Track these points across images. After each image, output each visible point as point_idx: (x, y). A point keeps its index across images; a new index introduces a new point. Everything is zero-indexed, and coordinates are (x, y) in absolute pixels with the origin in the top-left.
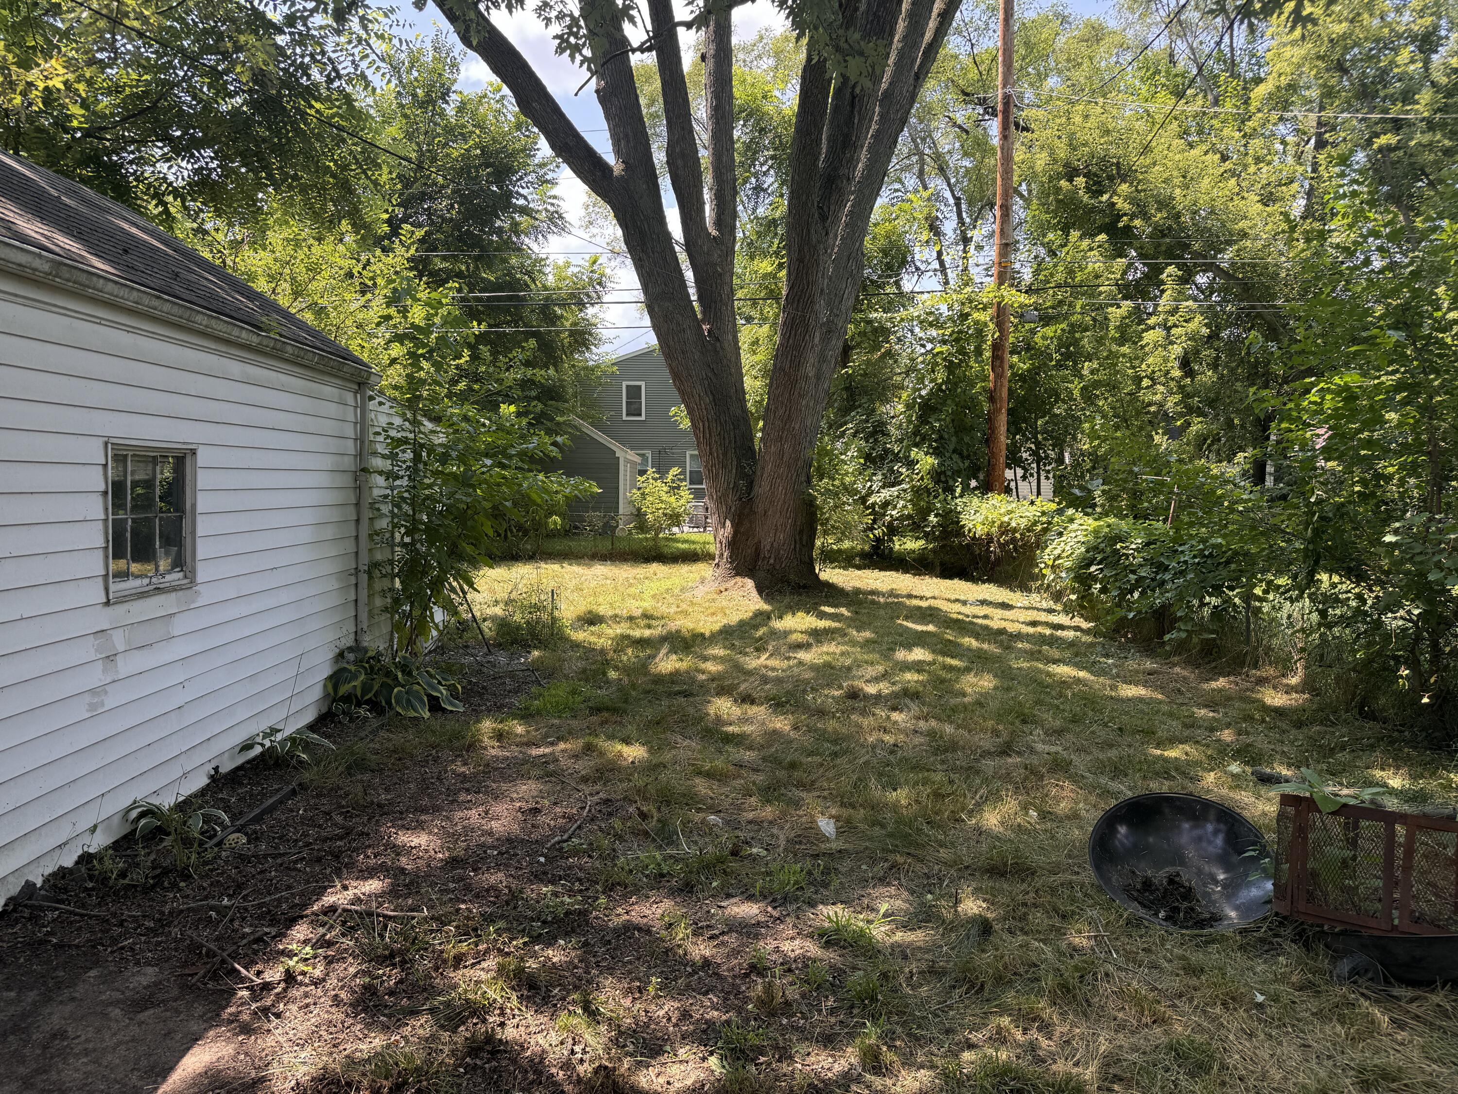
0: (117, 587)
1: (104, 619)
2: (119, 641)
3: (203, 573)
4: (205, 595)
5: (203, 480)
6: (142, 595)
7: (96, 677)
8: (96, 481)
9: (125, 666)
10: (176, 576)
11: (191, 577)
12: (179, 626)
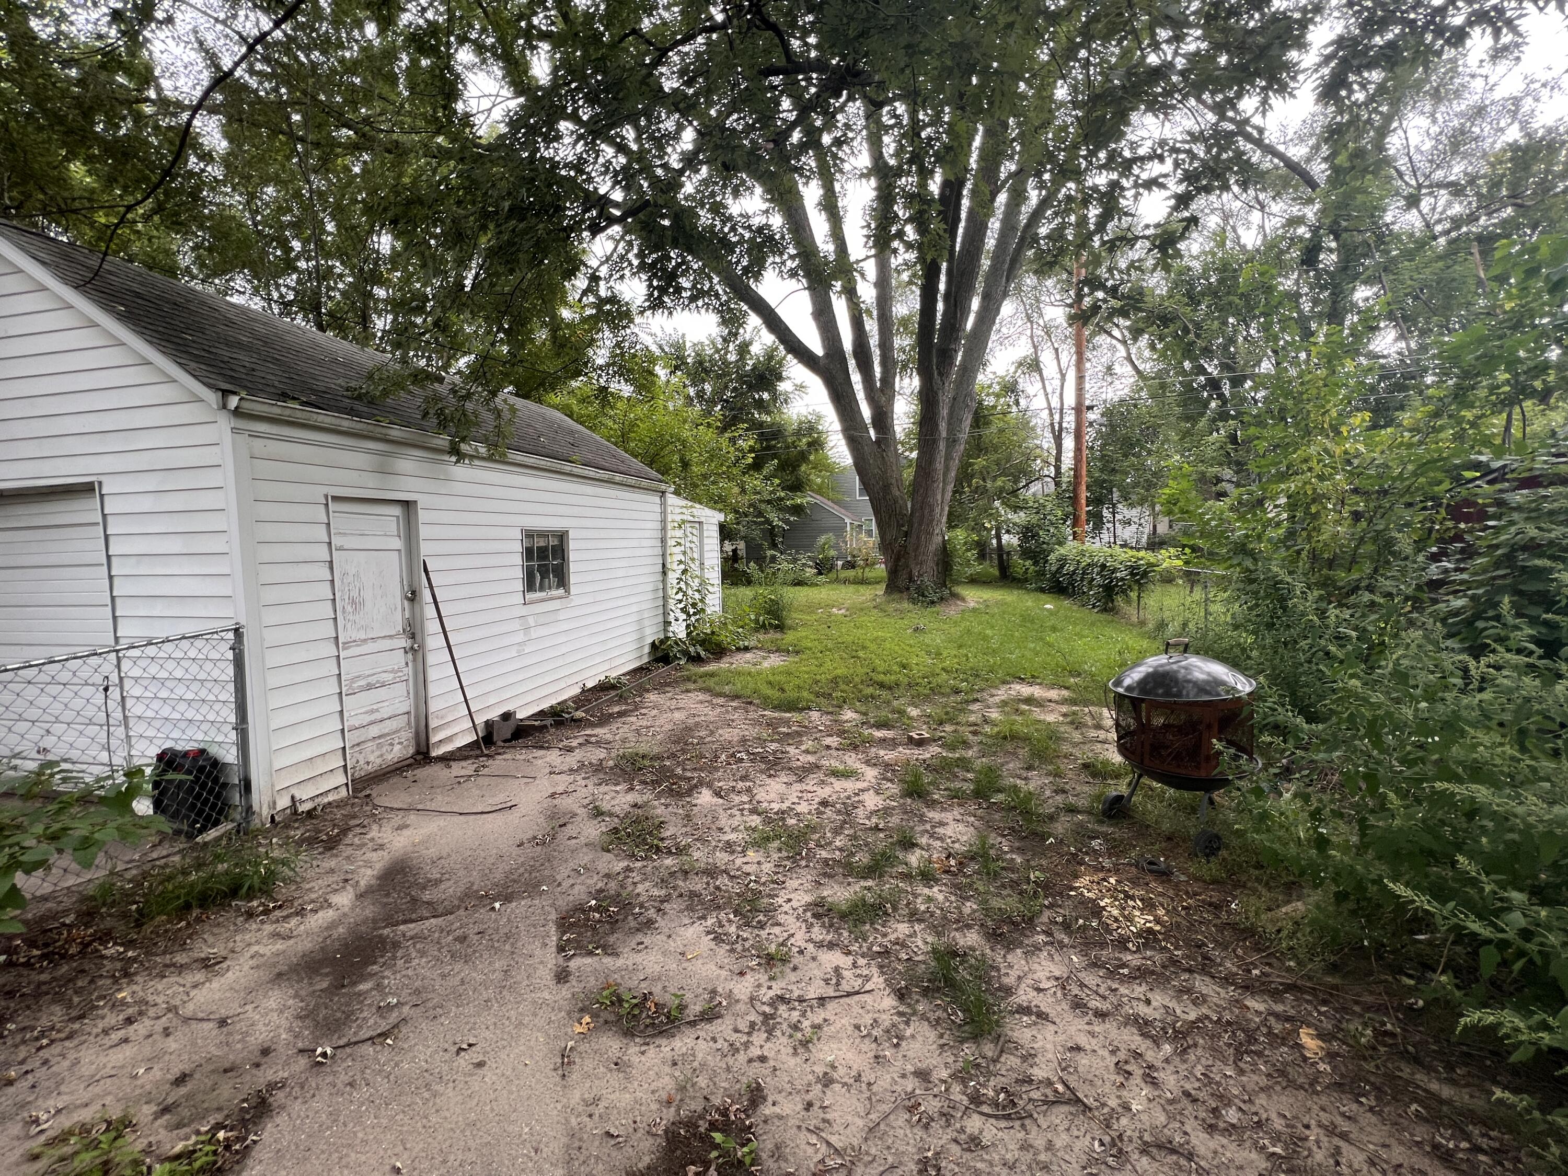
0: (530, 596)
1: (524, 611)
2: (531, 621)
3: (573, 590)
4: (575, 600)
5: (572, 545)
6: (543, 600)
7: (520, 637)
8: (518, 547)
9: (534, 634)
10: (561, 591)
11: (568, 591)
12: (562, 615)
